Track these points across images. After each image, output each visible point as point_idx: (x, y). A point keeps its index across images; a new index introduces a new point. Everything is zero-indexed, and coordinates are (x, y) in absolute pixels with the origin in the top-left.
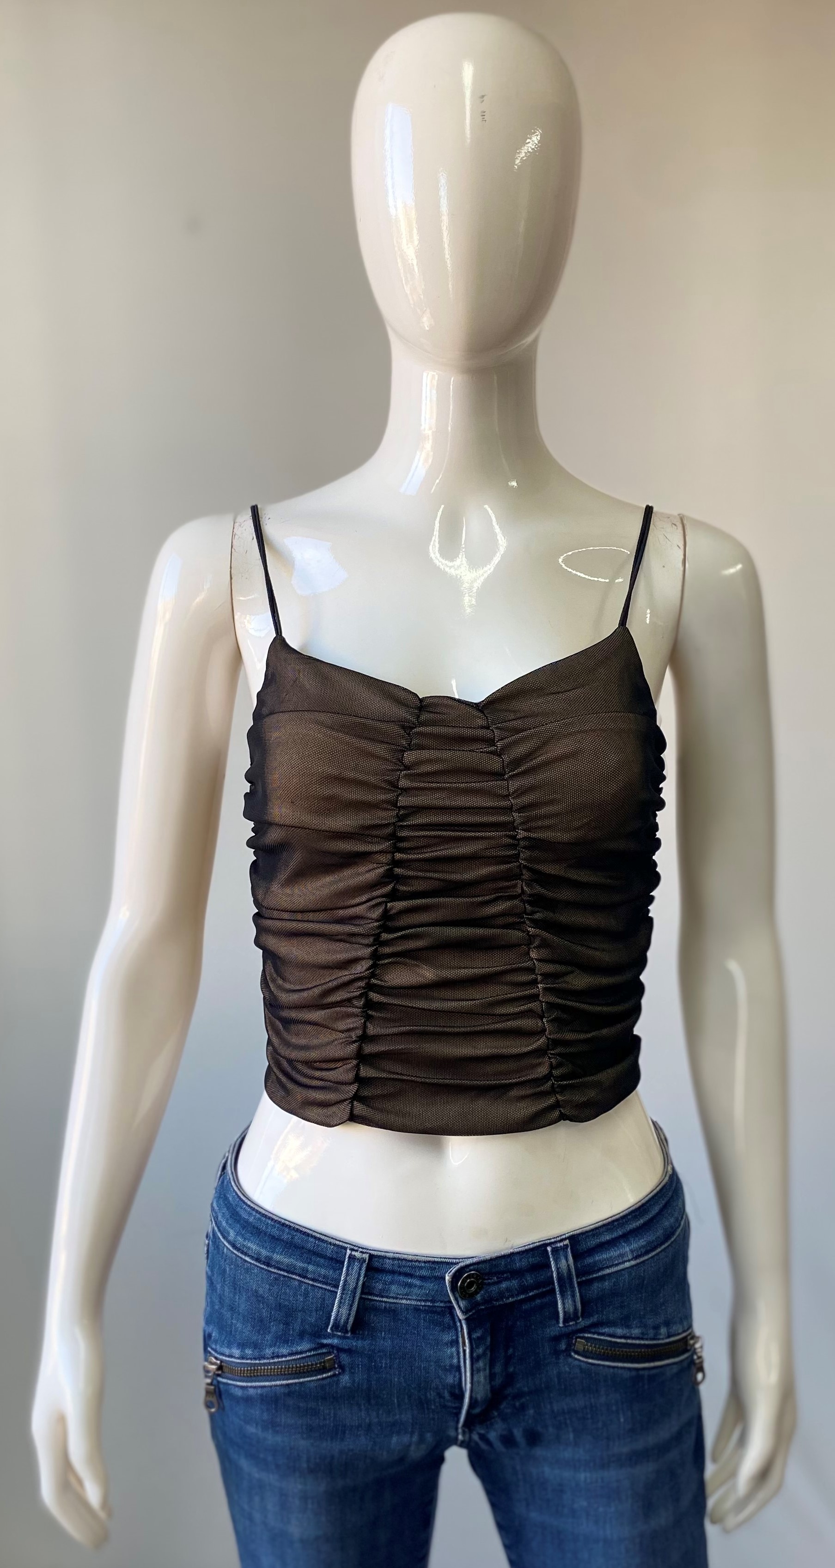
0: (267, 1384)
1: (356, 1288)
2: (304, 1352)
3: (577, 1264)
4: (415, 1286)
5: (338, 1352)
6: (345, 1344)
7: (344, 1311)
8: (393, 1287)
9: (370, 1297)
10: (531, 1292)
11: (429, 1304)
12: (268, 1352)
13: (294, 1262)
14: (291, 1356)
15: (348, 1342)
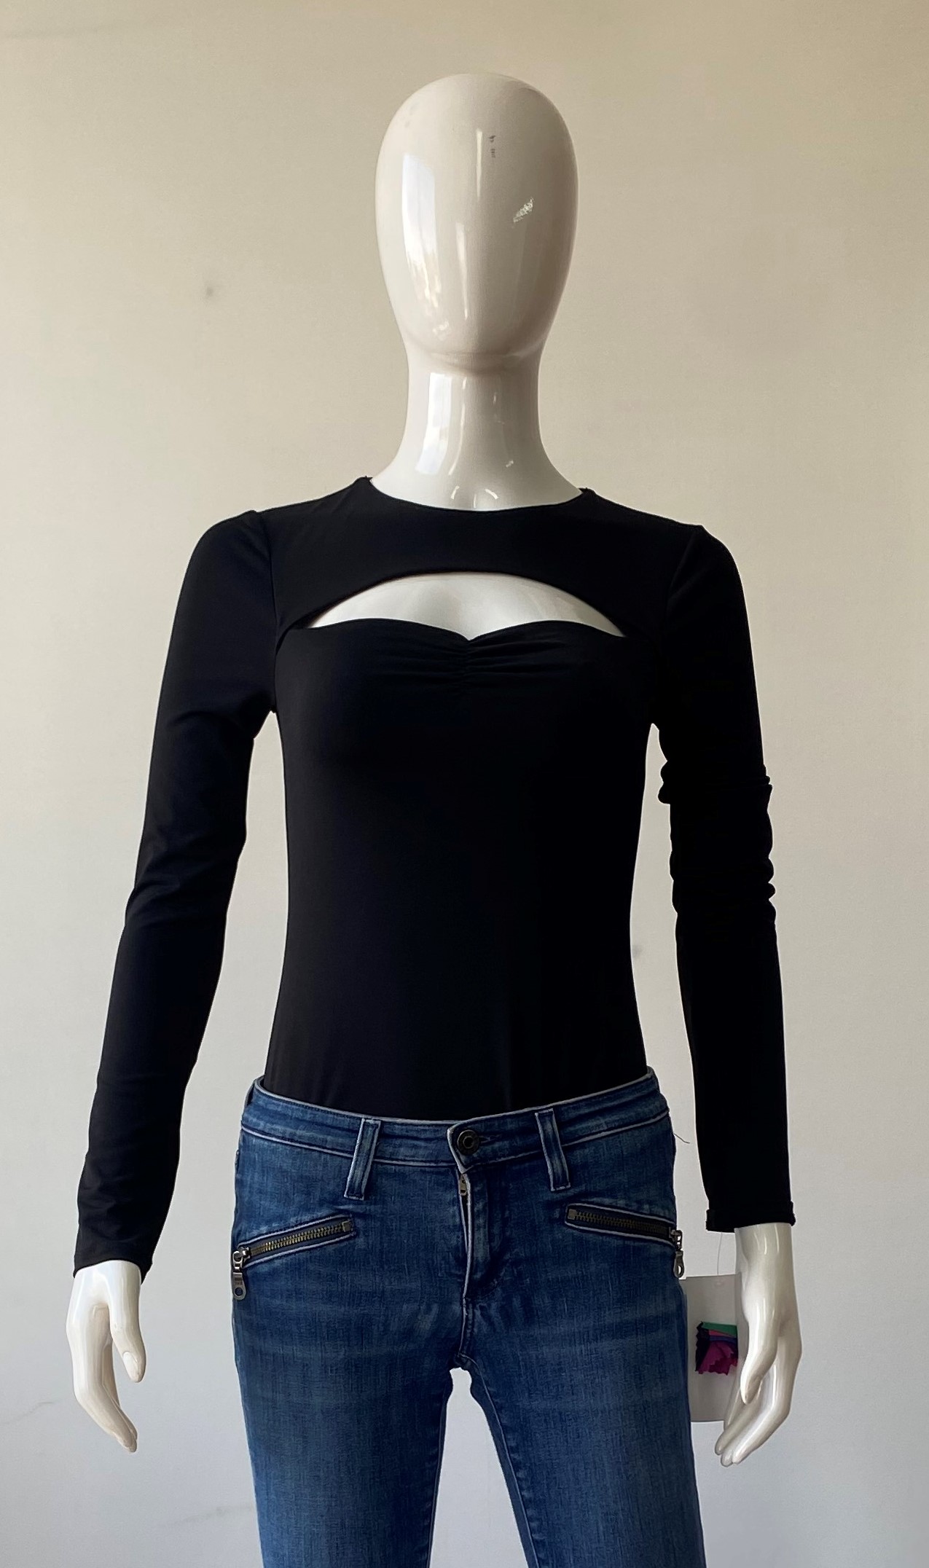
2: (320, 1218)
3: (561, 1131)
4: (421, 1148)
10: (520, 1154)
14: (312, 1222)
15: (364, 1206)
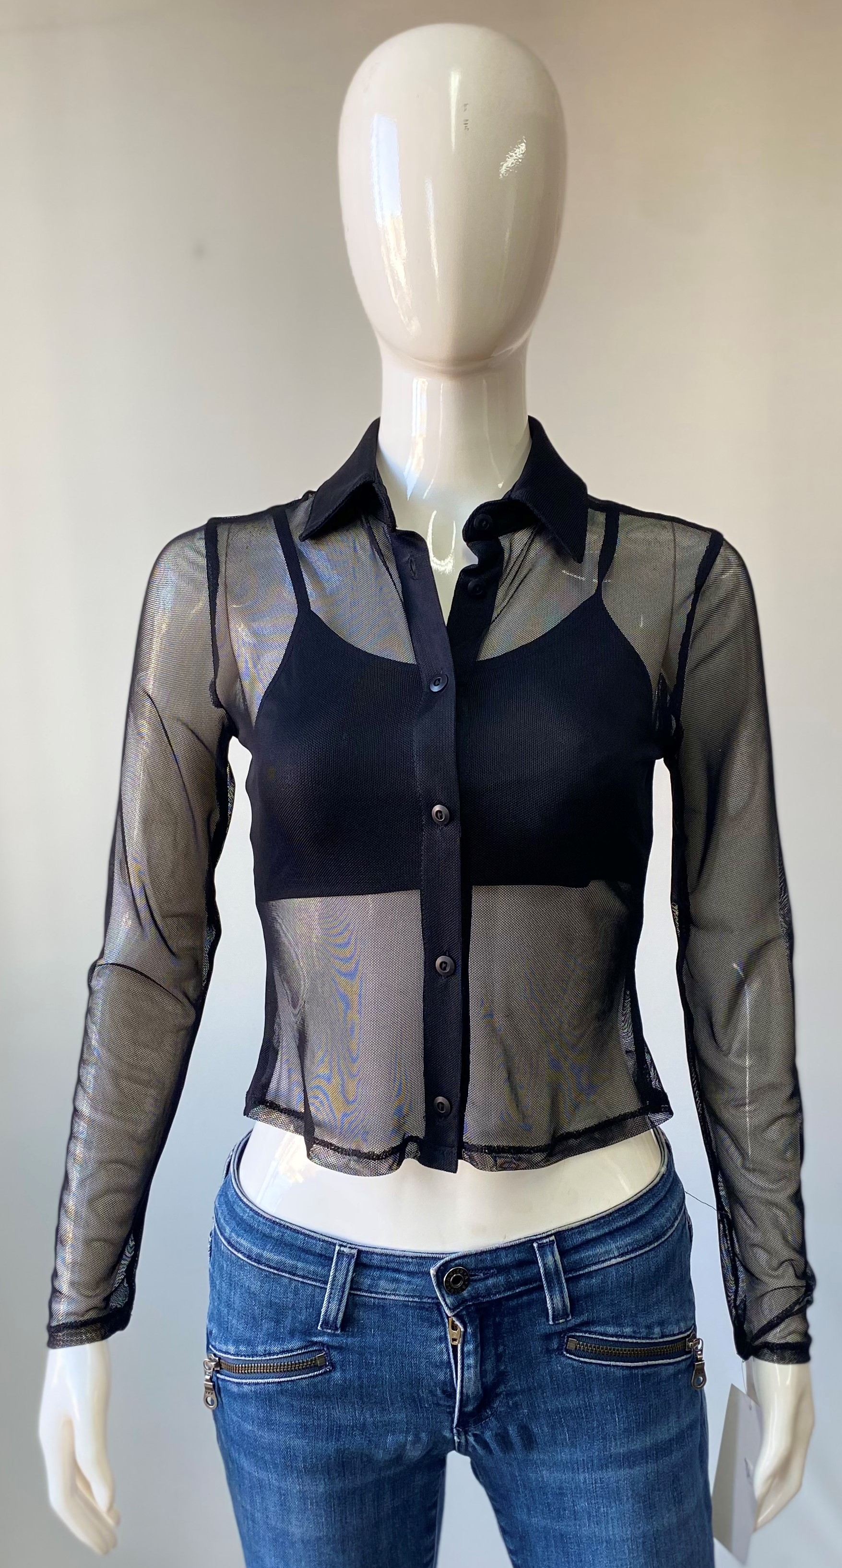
0: (260, 1381)
1: (345, 1283)
2: (295, 1349)
3: (563, 1261)
4: (403, 1282)
5: (328, 1349)
6: (335, 1342)
7: (334, 1306)
8: (382, 1283)
9: (359, 1293)
10: (517, 1289)
11: (416, 1300)
12: (260, 1349)
13: (283, 1259)
14: (282, 1354)
15: (339, 1340)
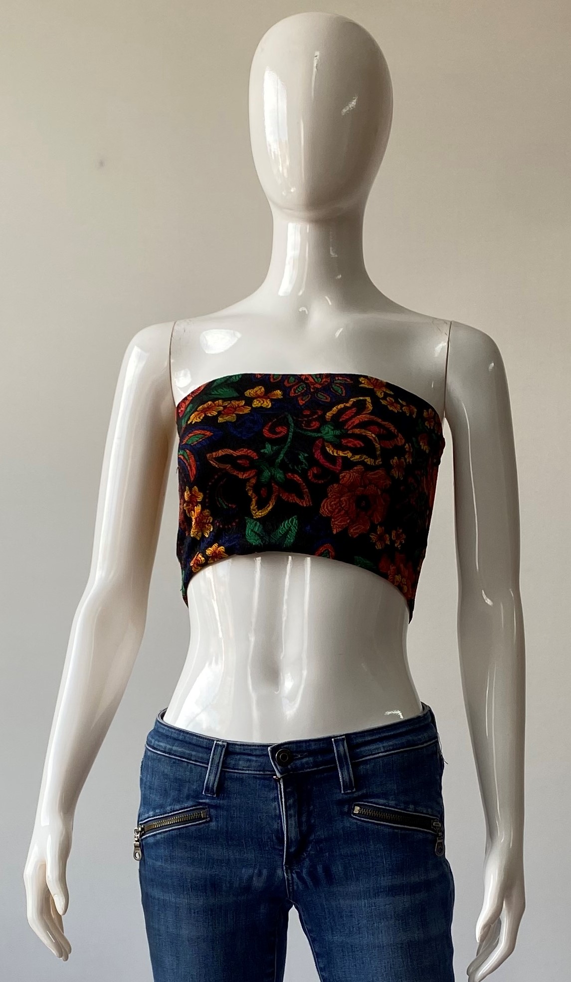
2: (188, 807)
3: (350, 751)
4: (252, 762)
6: (213, 802)
10: (321, 766)
14: (181, 810)
15: (215, 801)
